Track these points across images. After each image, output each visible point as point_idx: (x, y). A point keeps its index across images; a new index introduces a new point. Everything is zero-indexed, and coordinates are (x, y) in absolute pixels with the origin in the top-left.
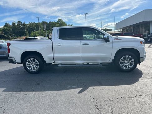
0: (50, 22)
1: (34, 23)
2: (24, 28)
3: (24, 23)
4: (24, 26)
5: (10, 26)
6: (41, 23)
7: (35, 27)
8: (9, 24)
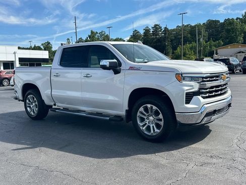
0: (226, 20)
1: (188, 25)
2: (164, 39)
3: (166, 28)
4: (165, 34)
5: (141, 36)
6: (204, 24)
7: (189, 35)
8: (138, 32)
